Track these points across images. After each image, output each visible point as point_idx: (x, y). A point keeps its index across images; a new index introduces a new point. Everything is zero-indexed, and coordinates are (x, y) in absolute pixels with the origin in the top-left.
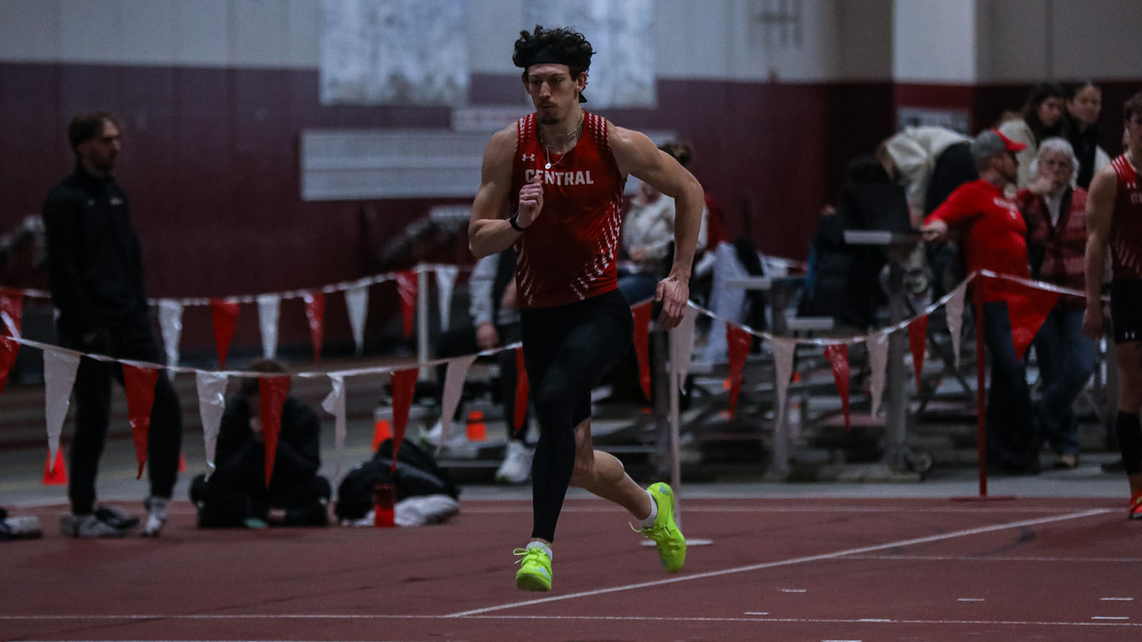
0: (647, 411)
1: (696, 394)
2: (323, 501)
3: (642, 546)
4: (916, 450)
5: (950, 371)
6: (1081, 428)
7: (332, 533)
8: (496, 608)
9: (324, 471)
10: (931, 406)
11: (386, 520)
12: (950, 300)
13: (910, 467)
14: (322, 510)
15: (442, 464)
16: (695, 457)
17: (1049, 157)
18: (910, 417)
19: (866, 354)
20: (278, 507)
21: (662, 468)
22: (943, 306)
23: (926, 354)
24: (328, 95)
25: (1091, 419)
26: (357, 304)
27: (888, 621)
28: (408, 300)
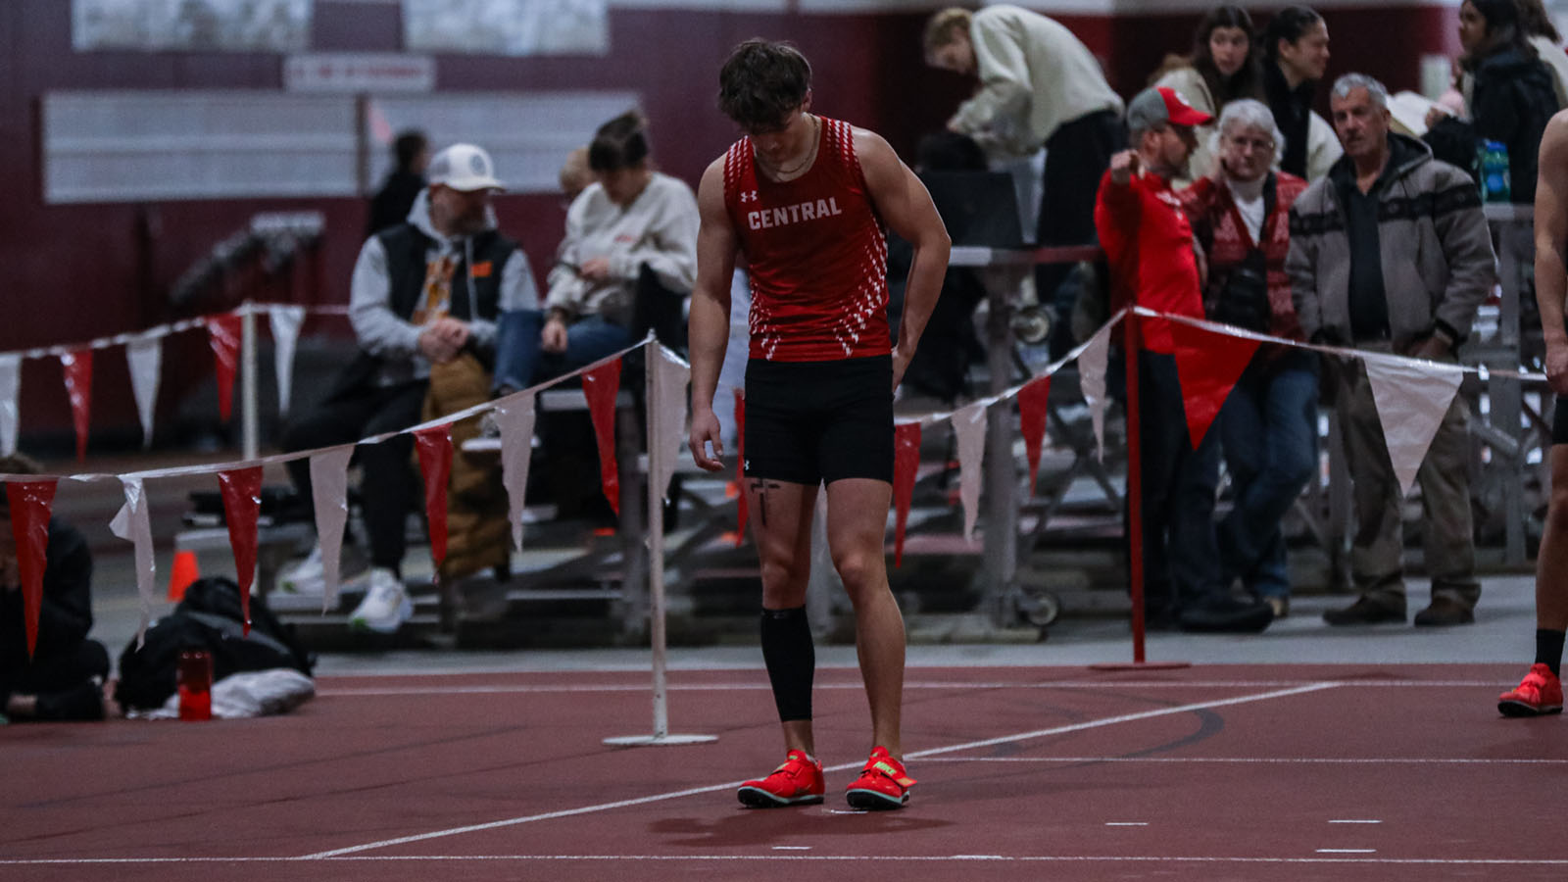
0: (608, 532)
1: (685, 505)
2: (97, 680)
3: (607, 745)
4: (1031, 591)
5: (1086, 466)
6: (1291, 555)
7: (111, 731)
8: (380, 844)
9: (95, 634)
10: (1054, 523)
11: (197, 710)
12: (1083, 353)
13: (1023, 618)
14: (97, 694)
15: (285, 620)
16: (685, 604)
17: (1237, 132)
18: (1022, 540)
19: (953, 439)
20: (26, 692)
21: (635, 623)
22: (1074, 363)
23: (1046, 440)
24: (84, 36)
25: (1306, 540)
26: (145, 365)
27: (999, 857)
28: (226, 360)
